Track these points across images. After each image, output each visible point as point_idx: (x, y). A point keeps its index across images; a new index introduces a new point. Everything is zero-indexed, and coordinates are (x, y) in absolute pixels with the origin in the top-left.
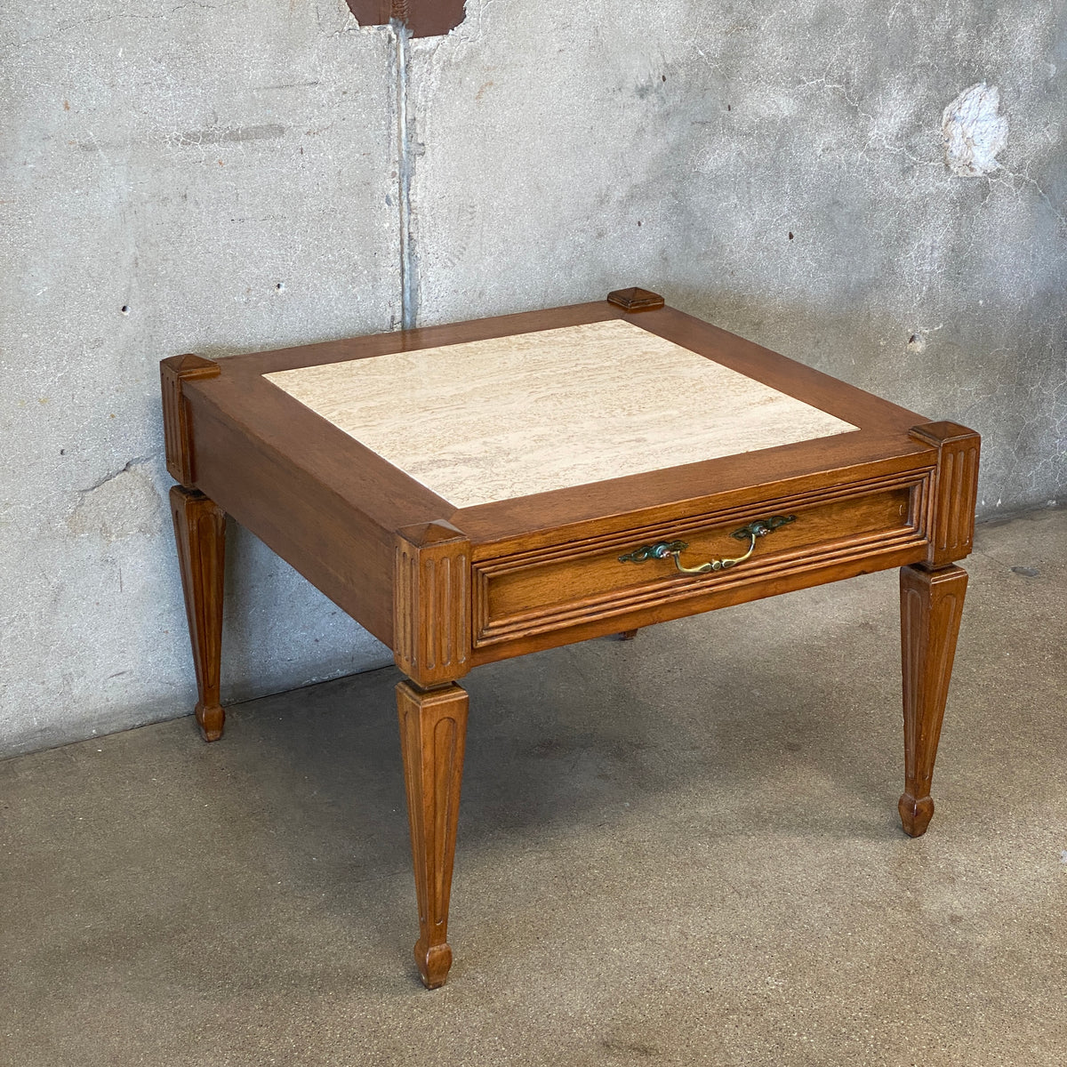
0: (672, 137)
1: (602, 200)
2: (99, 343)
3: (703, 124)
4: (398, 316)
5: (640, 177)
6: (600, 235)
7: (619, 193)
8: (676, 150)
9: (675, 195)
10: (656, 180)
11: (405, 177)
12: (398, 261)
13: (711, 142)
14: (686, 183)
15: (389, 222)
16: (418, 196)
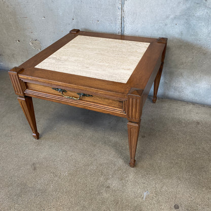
0: (188, 5)
1: (167, 17)
2: (69, 24)
3: (198, 3)
4: (120, 31)
5: (178, 13)
6: (166, 25)
7: (172, 16)
8: (189, 9)
9: (186, 19)
10: (182, 15)
11: (122, 4)
12: (120, 21)
13: (199, 8)
14: (190, 18)
15: (119, 13)
16: (125, 9)
